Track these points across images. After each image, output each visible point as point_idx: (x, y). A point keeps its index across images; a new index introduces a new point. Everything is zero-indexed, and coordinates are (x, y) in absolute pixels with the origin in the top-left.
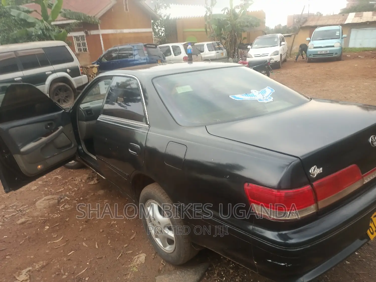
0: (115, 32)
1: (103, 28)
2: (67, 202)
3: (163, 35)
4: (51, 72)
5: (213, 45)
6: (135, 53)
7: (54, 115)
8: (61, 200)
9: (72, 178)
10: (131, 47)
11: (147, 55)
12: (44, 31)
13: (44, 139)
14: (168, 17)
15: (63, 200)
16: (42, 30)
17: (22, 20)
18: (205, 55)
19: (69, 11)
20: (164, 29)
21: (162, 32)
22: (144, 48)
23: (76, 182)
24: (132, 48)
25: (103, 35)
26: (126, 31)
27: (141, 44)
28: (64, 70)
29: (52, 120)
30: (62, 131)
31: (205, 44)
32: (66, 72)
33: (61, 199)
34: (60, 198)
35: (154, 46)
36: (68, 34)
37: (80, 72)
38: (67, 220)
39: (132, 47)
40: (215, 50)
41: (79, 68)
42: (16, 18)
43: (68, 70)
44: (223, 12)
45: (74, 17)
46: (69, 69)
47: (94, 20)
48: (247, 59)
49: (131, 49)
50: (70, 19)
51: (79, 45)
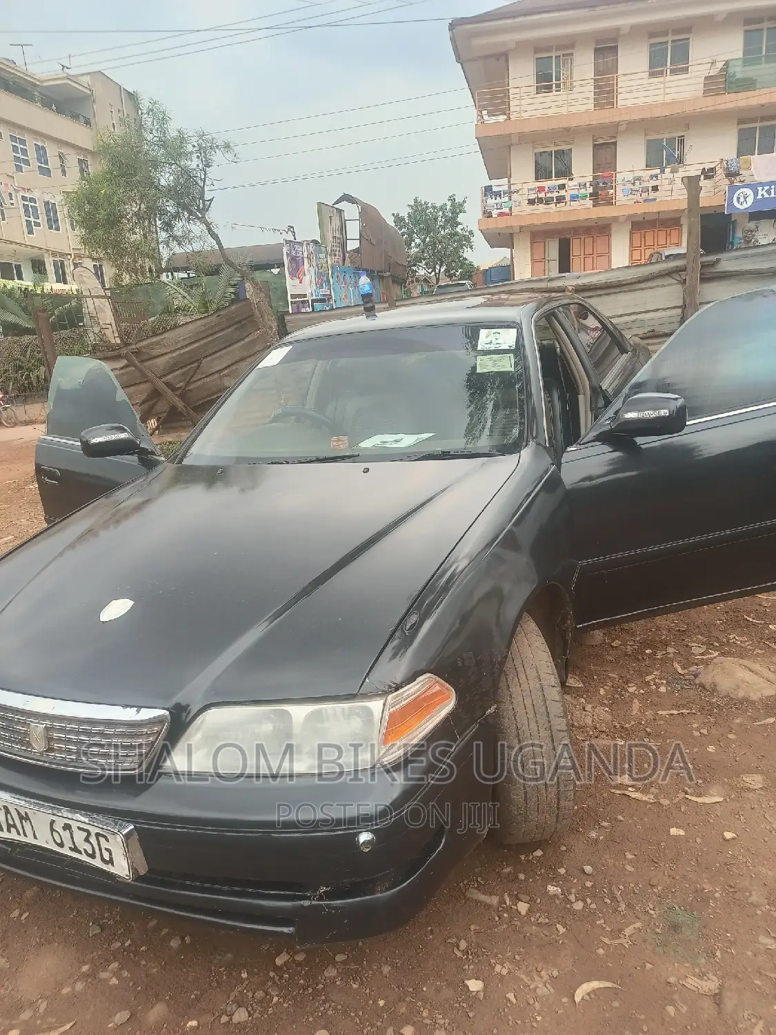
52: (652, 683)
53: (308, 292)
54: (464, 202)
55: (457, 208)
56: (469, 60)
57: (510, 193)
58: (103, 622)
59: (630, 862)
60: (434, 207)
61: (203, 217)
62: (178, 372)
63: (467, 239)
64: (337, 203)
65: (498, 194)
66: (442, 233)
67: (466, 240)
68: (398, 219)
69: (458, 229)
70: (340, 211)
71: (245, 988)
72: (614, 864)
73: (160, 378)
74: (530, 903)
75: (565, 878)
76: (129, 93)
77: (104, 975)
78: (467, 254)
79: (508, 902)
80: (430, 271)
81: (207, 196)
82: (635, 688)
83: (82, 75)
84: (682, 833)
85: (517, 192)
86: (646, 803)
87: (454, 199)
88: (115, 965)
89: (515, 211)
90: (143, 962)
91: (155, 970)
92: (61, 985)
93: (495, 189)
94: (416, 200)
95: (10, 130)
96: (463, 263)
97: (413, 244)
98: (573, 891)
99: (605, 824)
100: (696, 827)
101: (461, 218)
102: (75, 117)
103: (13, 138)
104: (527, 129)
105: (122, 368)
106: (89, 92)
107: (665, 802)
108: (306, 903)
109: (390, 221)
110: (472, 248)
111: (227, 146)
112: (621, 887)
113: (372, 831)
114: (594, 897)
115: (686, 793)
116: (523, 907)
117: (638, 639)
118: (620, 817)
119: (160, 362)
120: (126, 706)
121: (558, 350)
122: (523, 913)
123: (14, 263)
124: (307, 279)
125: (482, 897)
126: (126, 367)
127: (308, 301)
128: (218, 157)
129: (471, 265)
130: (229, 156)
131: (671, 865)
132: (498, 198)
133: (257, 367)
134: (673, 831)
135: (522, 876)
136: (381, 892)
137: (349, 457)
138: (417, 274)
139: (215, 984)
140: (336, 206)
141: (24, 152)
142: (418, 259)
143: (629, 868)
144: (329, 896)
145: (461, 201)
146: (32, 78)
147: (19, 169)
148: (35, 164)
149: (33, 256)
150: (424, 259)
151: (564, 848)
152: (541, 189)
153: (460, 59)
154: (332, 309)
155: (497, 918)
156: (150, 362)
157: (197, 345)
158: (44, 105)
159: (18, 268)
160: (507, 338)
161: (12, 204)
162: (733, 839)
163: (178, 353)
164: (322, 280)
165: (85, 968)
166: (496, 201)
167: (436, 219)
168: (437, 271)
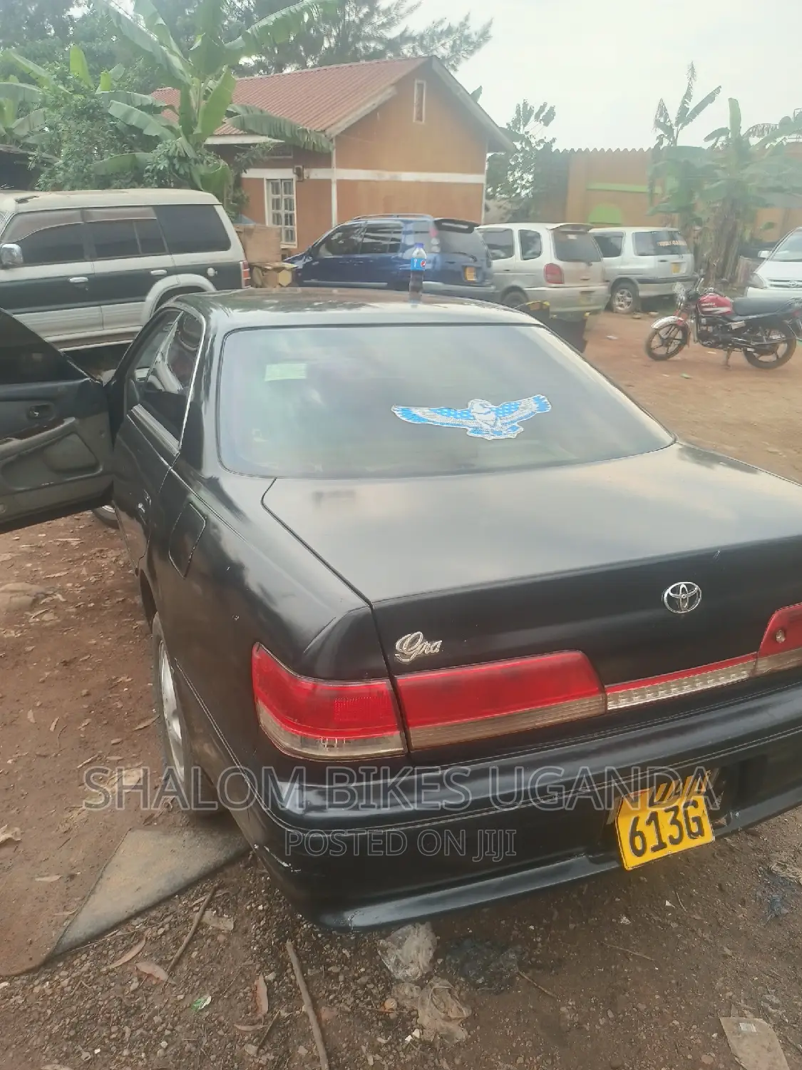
0: (376, 178)
1: (343, 165)
2: (55, 606)
3: (524, 193)
4: (164, 272)
5: (655, 237)
6: (409, 240)
7: (56, 388)
8: (43, 599)
9: (101, 551)
10: (398, 222)
11: (437, 249)
12: (175, 161)
13: (15, 442)
14: (548, 146)
15: (47, 600)
16: (170, 158)
17: (132, 128)
18: (623, 263)
19: (259, 113)
20: (530, 177)
21: (524, 187)
22: (432, 228)
23: (104, 561)
24: (401, 228)
25: (341, 183)
26: (407, 177)
27: (430, 219)
28: (200, 270)
29: (52, 397)
30: (70, 431)
31: (629, 232)
32: (205, 274)
33: (47, 596)
34: (42, 593)
35: (466, 227)
36: (244, 173)
37: (244, 279)
38: (30, 649)
39: (402, 224)
40: (658, 251)
41: (242, 267)
42: (118, 124)
43: (211, 271)
44: (712, 142)
45: (266, 131)
46: (216, 267)
47: (317, 141)
48: (750, 289)
49: (397, 229)
50: (251, 133)
51: (276, 204)
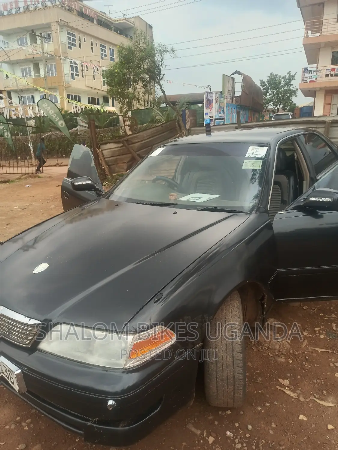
52: (317, 332)
53: (213, 115)
54: (295, 74)
55: (291, 78)
56: (303, 7)
57: (317, 71)
58: (34, 273)
59: (273, 429)
60: (280, 77)
61: (159, 82)
62: (143, 150)
63: (295, 92)
64: (232, 75)
65: (311, 71)
66: (283, 89)
67: (293, 93)
68: (263, 83)
69: (291, 87)
70: (233, 79)
71: (75, 447)
72: (264, 428)
73: (135, 152)
74: (216, 438)
75: (237, 429)
76: (149, 25)
77: (23, 424)
78: (294, 99)
79: (205, 435)
80: (275, 107)
81: (162, 73)
82: (307, 333)
83: (131, 18)
84: (305, 419)
85: (320, 71)
86: (292, 397)
87: (290, 73)
88: (29, 420)
89: (319, 80)
90: (41, 422)
91: (43, 427)
92: (6, 424)
93: (309, 69)
94: (271, 74)
95: (101, 42)
96: (291, 103)
97: (268, 94)
98: (239, 437)
99: (267, 404)
100: (314, 418)
101: (293, 82)
102: (127, 36)
103: (101, 46)
104: (330, 40)
105: (120, 147)
106: (133, 25)
107: (302, 399)
108: (89, 424)
109: (258, 84)
110: (296, 97)
111: (173, 51)
112: (264, 441)
113: (114, 400)
114: (247, 443)
115: (315, 397)
116: (211, 439)
117: (318, 307)
118: (276, 403)
119: (137, 145)
120: (26, 316)
121: (296, 157)
122: (210, 443)
123: (97, 98)
124: (213, 110)
125: (194, 429)
126: (122, 147)
127: (213, 119)
128: (167, 56)
129: (295, 104)
130: (172, 55)
131: (294, 436)
132: (310, 74)
133: (150, 156)
134: (301, 417)
135: (216, 423)
136: (122, 427)
137: (173, 204)
138: (268, 108)
139: (63, 441)
140: (232, 76)
141: (105, 51)
142: (270, 101)
143: (271, 432)
144: (99, 422)
145: (294, 74)
146: (111, 20)
147: (102, 58)
148: (108, 56)
149: (104, 95)
150: (272, 101)
151: (242, 413)
152: (334, 69)
153: (300, 6)
154: (224, 125)
155: (197, 442)
156: (132, 145)
157: (152, 139)
158: (115, 31)
159: (98, 100)
160: (262, 152)
161: (98, 73)
162: (332, 430)
163: (144, 142)
164: (221, 109)
165: (18, 419)
166: (309, 75)
167: (280, 83)
168: (278, 107)
